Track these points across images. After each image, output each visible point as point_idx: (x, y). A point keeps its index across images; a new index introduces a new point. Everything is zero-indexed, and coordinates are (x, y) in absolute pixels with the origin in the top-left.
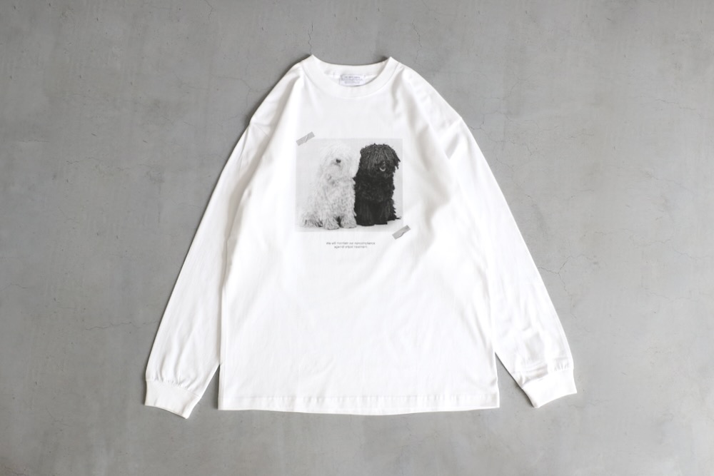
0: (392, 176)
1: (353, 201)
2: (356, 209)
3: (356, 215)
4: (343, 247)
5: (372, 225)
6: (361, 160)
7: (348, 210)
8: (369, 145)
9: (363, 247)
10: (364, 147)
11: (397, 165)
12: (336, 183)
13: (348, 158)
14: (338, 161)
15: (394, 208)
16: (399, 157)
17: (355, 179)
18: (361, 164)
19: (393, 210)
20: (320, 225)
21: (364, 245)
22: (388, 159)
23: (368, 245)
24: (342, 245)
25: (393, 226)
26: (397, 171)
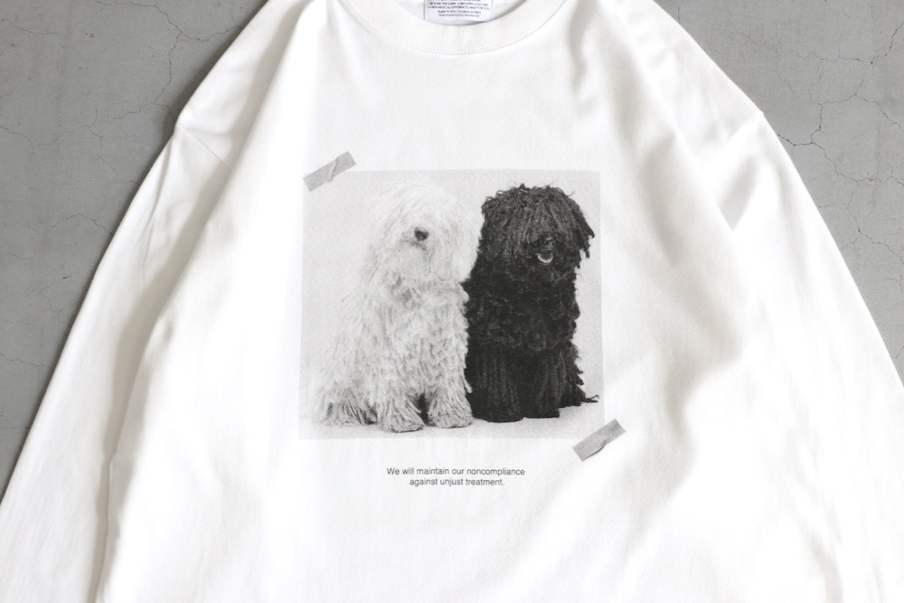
0: (573, 276)
1: (464, 350)
2: (471, 373)
3: (470, 390)
4: (434, 482)
5: (515, 418)
6: (485, 231)
7: (447, 375)
8: (506, 188)
9: (492, 483)
10: (493, 195)
11: (586, 247)
12: (414, 297)
13: (448, 227)
14: (421, 235)
15: (578, 371)
16: (591, 223)
17: (466, 285)
18: (484, 243)
19: (574, 376)
20: (368, 418)
21: (495, 477)
22: (561, 228)
23: (502, 477)
24: (431, 477)
25: (575, 424)
26: (584, 262)
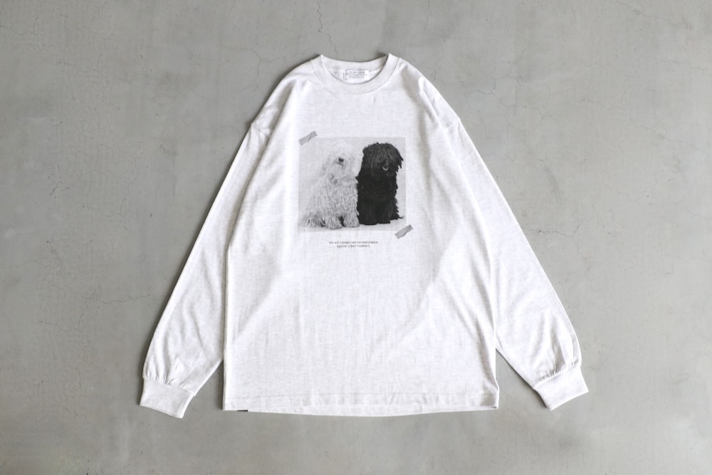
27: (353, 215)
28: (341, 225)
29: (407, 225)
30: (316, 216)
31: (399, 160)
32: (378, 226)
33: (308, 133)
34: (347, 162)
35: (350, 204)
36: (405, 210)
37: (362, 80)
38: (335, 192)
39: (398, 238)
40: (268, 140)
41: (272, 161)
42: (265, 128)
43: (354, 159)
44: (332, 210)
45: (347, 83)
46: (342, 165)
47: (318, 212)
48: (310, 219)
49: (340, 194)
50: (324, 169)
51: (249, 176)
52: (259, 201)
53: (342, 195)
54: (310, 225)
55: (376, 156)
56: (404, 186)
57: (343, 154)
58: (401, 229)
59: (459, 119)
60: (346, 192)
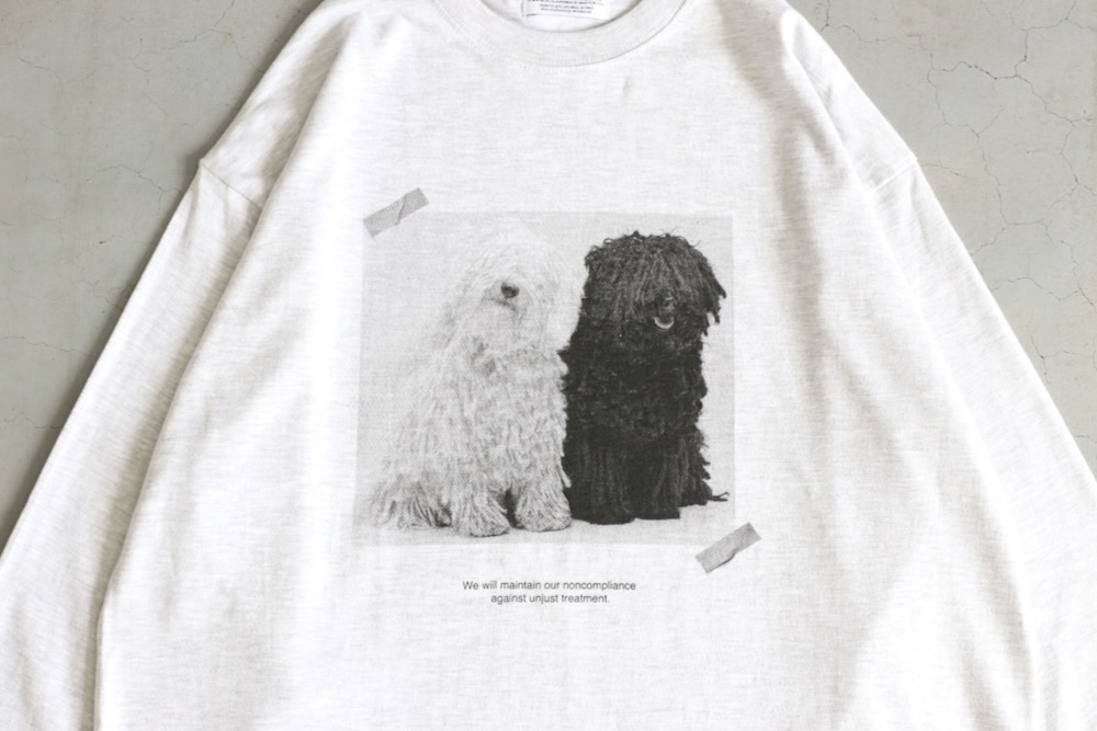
27: (548, 485)
28: (505, 522)
29: (739, 523)
30: (419, 487)
31: (706, 296)
32: (639, 526)
33: (397, 196)
34: (529, 299)
35: (537, 447)
36: (731, 470)
37: (585, 20)
38: (490, 403)
39: (709, 571)
40: (256, 215)
41: (266, 292)
42: (245, 176)
43: (554, 286)
44: (474, 468)
45: (532, 28)
46: (514, 309)
47: (427, 475)
48: (398, 498)
49: (504, 410)
50: (450, 321)
51: (187, 341)
52: (215, 435)
53: (510, 414)
54: (395, 519)
55: (631, 279)
56: (728, 382)
57: (518, 269)
58: (717, 537)
59: (912, 159)
60: (526, 406)
